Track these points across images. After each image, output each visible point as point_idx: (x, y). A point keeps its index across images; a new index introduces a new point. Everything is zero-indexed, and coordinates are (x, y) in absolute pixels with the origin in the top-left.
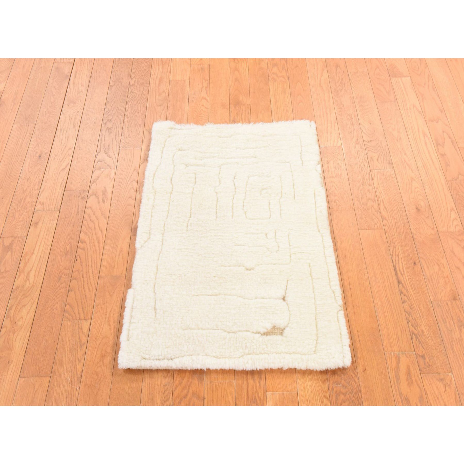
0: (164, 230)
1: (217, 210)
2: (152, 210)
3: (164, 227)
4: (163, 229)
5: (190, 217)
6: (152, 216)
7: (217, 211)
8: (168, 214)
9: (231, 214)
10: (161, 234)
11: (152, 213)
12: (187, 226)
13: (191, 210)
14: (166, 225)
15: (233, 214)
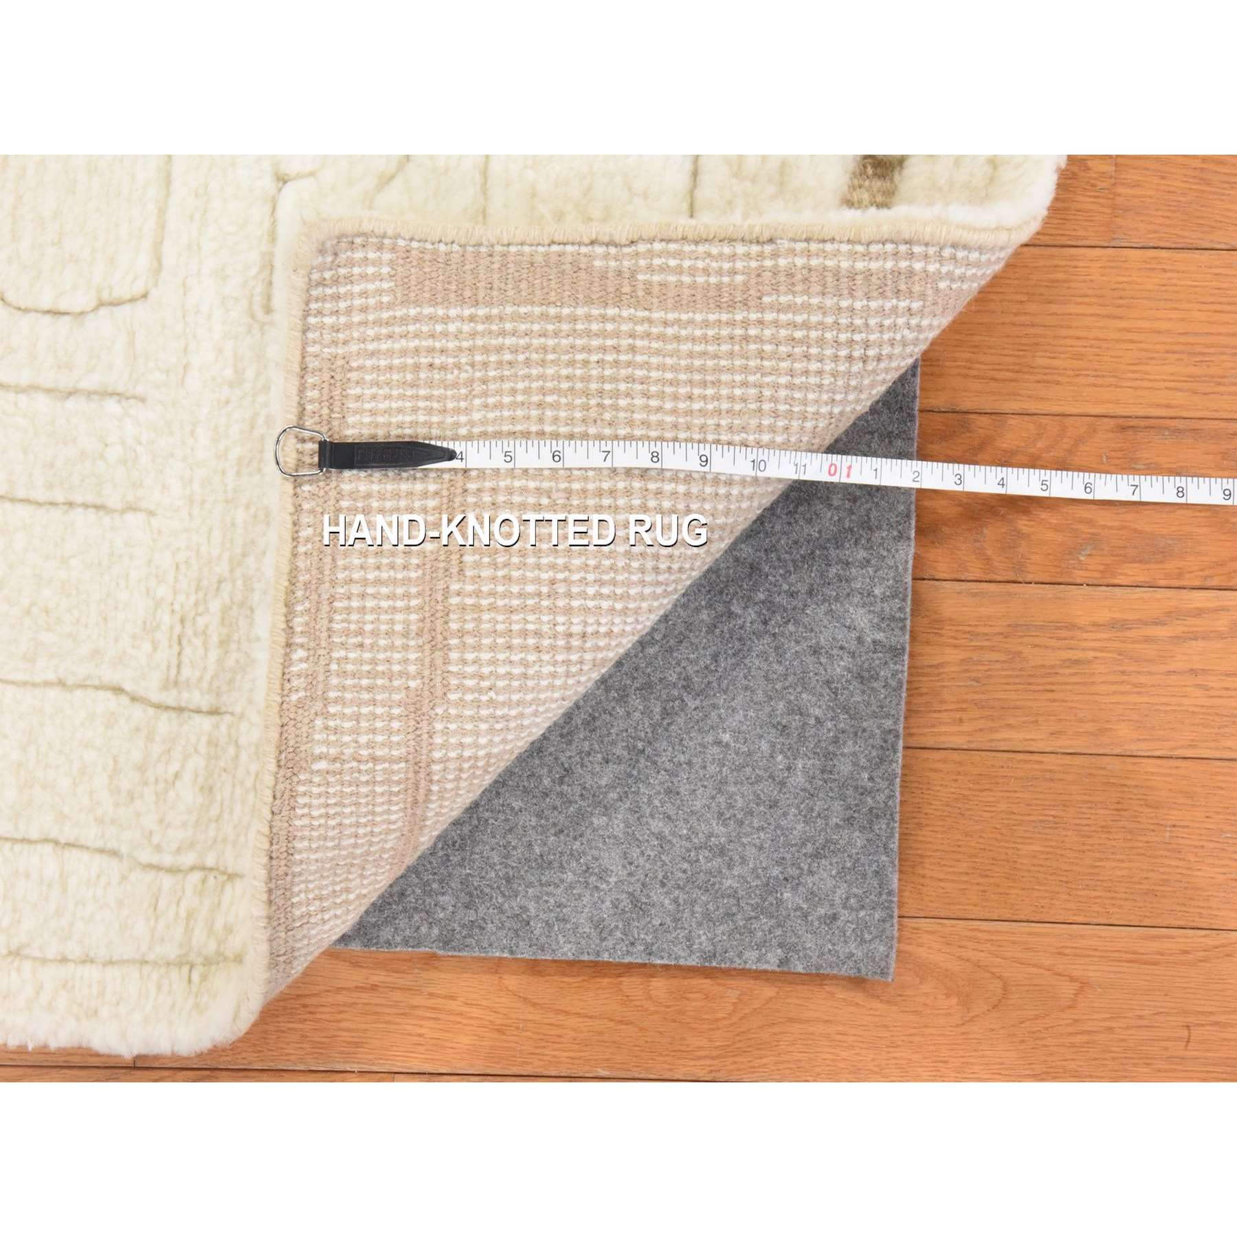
0: (203, 868)
1: (71, 504)
2: (44, 961)
3: (173, 870)
4: (196, 876)
5: (118, 690)
6: (88, 960)
7: (85, 506)
8: (81, 847)
9: (112, 406)
10: (228, 888)
11: (64, 960)
12: (180, 710)
13: (61, 683)
14: (167, 860)
15: (112, 394)
